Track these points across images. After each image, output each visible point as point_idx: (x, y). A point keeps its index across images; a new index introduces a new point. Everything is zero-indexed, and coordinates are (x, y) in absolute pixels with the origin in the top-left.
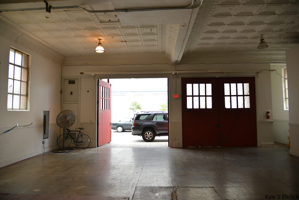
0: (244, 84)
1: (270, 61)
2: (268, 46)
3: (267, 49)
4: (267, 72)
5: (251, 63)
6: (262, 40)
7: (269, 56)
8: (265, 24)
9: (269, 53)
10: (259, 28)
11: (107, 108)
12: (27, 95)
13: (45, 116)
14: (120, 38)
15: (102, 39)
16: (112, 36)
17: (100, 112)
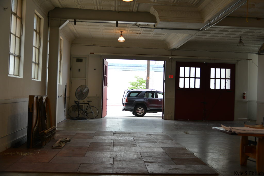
0: (227, 69)
1: (248, 52)
4: (245, 60)
5: (233, 52)
7: (248, 48)
9: (248, 45)
10: (238, 33)
11: (106, 84)
12: (60, 72)
13: (65, 89)
14: (137, 32)
15: (124, 32)
16: (132, 30)
17: (104, 88)
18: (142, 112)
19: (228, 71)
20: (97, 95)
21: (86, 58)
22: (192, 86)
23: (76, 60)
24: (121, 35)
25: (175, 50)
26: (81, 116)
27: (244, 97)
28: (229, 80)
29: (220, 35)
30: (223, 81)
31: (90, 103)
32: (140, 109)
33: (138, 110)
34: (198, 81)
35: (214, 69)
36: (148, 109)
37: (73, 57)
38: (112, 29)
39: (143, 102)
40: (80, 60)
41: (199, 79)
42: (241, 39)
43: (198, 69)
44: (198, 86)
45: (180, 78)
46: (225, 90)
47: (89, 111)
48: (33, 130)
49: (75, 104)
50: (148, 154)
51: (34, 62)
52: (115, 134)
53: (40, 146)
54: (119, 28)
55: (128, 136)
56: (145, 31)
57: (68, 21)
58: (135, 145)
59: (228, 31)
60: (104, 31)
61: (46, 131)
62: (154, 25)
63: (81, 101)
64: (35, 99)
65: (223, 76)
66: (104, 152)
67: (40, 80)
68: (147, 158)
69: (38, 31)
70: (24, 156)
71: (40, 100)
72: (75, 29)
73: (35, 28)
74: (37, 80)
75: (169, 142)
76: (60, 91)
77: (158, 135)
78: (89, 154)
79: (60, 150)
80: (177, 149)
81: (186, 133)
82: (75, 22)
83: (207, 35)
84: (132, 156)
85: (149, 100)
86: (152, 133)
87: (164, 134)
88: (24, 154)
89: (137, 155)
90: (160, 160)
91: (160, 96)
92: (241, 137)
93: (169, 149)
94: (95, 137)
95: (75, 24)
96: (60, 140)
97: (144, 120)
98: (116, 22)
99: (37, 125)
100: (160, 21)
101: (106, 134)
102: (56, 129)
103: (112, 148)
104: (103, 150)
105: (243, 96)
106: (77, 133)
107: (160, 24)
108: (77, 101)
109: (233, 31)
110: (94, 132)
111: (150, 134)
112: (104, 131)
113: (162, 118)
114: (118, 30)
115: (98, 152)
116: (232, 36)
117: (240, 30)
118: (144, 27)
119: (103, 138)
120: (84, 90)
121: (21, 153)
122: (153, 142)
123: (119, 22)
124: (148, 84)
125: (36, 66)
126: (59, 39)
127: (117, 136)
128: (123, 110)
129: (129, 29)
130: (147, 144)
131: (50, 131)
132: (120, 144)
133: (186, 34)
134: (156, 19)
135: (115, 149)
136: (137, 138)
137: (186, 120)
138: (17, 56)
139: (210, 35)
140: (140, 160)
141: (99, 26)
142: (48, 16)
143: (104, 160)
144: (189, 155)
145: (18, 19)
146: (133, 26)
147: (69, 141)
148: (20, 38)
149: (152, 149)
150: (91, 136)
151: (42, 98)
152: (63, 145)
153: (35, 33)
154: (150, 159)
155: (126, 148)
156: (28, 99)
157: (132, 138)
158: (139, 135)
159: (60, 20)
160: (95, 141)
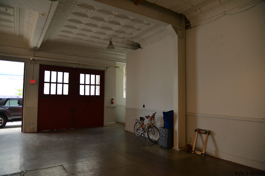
0: (96, 75)
1: (116, 60)
2: (114, 48)
3: (114, 50)
4: (113, 68)
5: (103, 59)
6: (111, 42)
7: (116, 56)
8: (113, 30)
9: (116, 54)
10: (109, 33)
18: (1, 123)
19: (98, 77)
22: (59, 93)
28: (99, 87)
30: (93, 87)
34: (66, 87)
35: (84, 75)
36: (9, 119)
39: (2, 111)
41: (68, 85)
43: (67, 75)
45: (45, 84)
46: (95, 96)
65: (93, 83)
85: (11, 109)
105: (112, 102)
137: (52, 130)
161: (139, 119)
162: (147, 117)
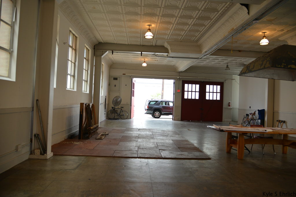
0: (217, 86)
1: (232, 74)
2: (230, 69)
4: (230, 80)
7: (232, 71)
11: (133, 96)
12: (102, 87)
13: (106, 99)
14: (155, 60)
15: (146, 59)
16: (152, 59)
17: (132, 98)
18: (158, 115)
19: (219, 87)
20: (127, 103)
21: (120, 77)
22: (193, 98)
23: (113, 78)
24: (144, 62)
25: (182, 72)
26: (116, 117)
27: (229, 106)
28: (219, 94)
29: (213, 62)
30: (215, 94)
31: (122, 109)
32: (157, 113)
33: (156, 114)
34: (197, 94)
35: (209, 86)
36: (163, 113)
37: (111, 77)
38: (138, 58)
39: (159, 108)
40: (115, 79)
41: (198, 93)
42: (228, 65)
43: (198, 86)
44: (197, 98)
45: (185, 92)
46: (216, 100)
47: (121, 114)
48: (83, 126)
49: (112, 109)
50: (162, 144)
51: (84, 80)
52: (139, 130)
53: (88, 138)
54: (143, 57)
55: (149, 131)
56: (161, 59)
57: (107, 52)
58: (153, 138)
59: (218, 59)
60: (132, 59)
61: (92, 128)
62: (167, 55)
63: (116, 107)
64: (84, 105)
65: (215, 91)
66: (132, 143)
67: (88, 92)
68: (161, 147)
69: (87, 59)
70: (77, 144)
71: (88, 106)
72: (113, 58)
73: (85, 56)
74: (86, 92)
75: (177, 136)
76: (102, 100)
77: (169, 131)
78: (121, 143)
79: (101, 140)
80: (182, 141)
81: (189, 130)
82: (113, 52)
83: (204, 62)
84: (151, 145)
85: (163, 107)
86: (165, 130)
87: (173, 130)
88: (77, 143)
89: (154, 144)
90: (170, 148)
91: (171, 104)
92: (227, 133)
93: (177, 141)
94: (125, 132)
95: (113, 54)
96: (101, 134)
97: (160, 121)
98: (140, 53)
99: (85, 123)
100: (172, 52)
101: (133, 130)
102: (99, 126)
103: (137, 139)
104: (130, 141)
106: (113, 129)
107: (171, 54)
108: (113, 107)
109: (222, 60)
110: (125, 129)
111: (164, 130)
112: (132, 128)
113: (172, 119)
114: (142, 58)
115: (127, 142)
116: (221, 63)
117: (227, 59)
118: (160, 56)
119: (131, 132)
120: (118, 99)
121: (75, 142)
122: (166, 136)
123: (143, 53)
124: (162, 96)
125: (86, 82)
126: (102, 64)
127: (141, 131)
128: (145, 113)
129: (150, 58)
130: (161, 137)
131: (95, 127)
132: (143, 137)
133: (189, 61)
134: (168, 51)
135: (139, 140)
136: (155, 133)
137: (188, 121)
138: (73, 76)
139: (206, 62)
140: (156, 148)
141: (129, 55)
142: (94, 49)
143: (131, 148)
144: (191, 145)
145: (73, 50)
146: (153, 56)
147: (108, 134)
148: (75, 64)
149: (165, 140)
150: (123, 131)
151: (89, 105)
152: (103, 137)
153: (85, 60)
154: (163, 148)
155: (147, 140)
156: (79, 106)
157: (151, 133)
158: (156, 131)
159: (102, 51)
160: (125, 135)
161: (246, 115)
162: (251, 114)
